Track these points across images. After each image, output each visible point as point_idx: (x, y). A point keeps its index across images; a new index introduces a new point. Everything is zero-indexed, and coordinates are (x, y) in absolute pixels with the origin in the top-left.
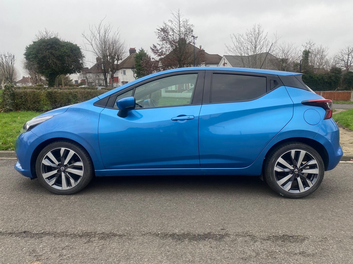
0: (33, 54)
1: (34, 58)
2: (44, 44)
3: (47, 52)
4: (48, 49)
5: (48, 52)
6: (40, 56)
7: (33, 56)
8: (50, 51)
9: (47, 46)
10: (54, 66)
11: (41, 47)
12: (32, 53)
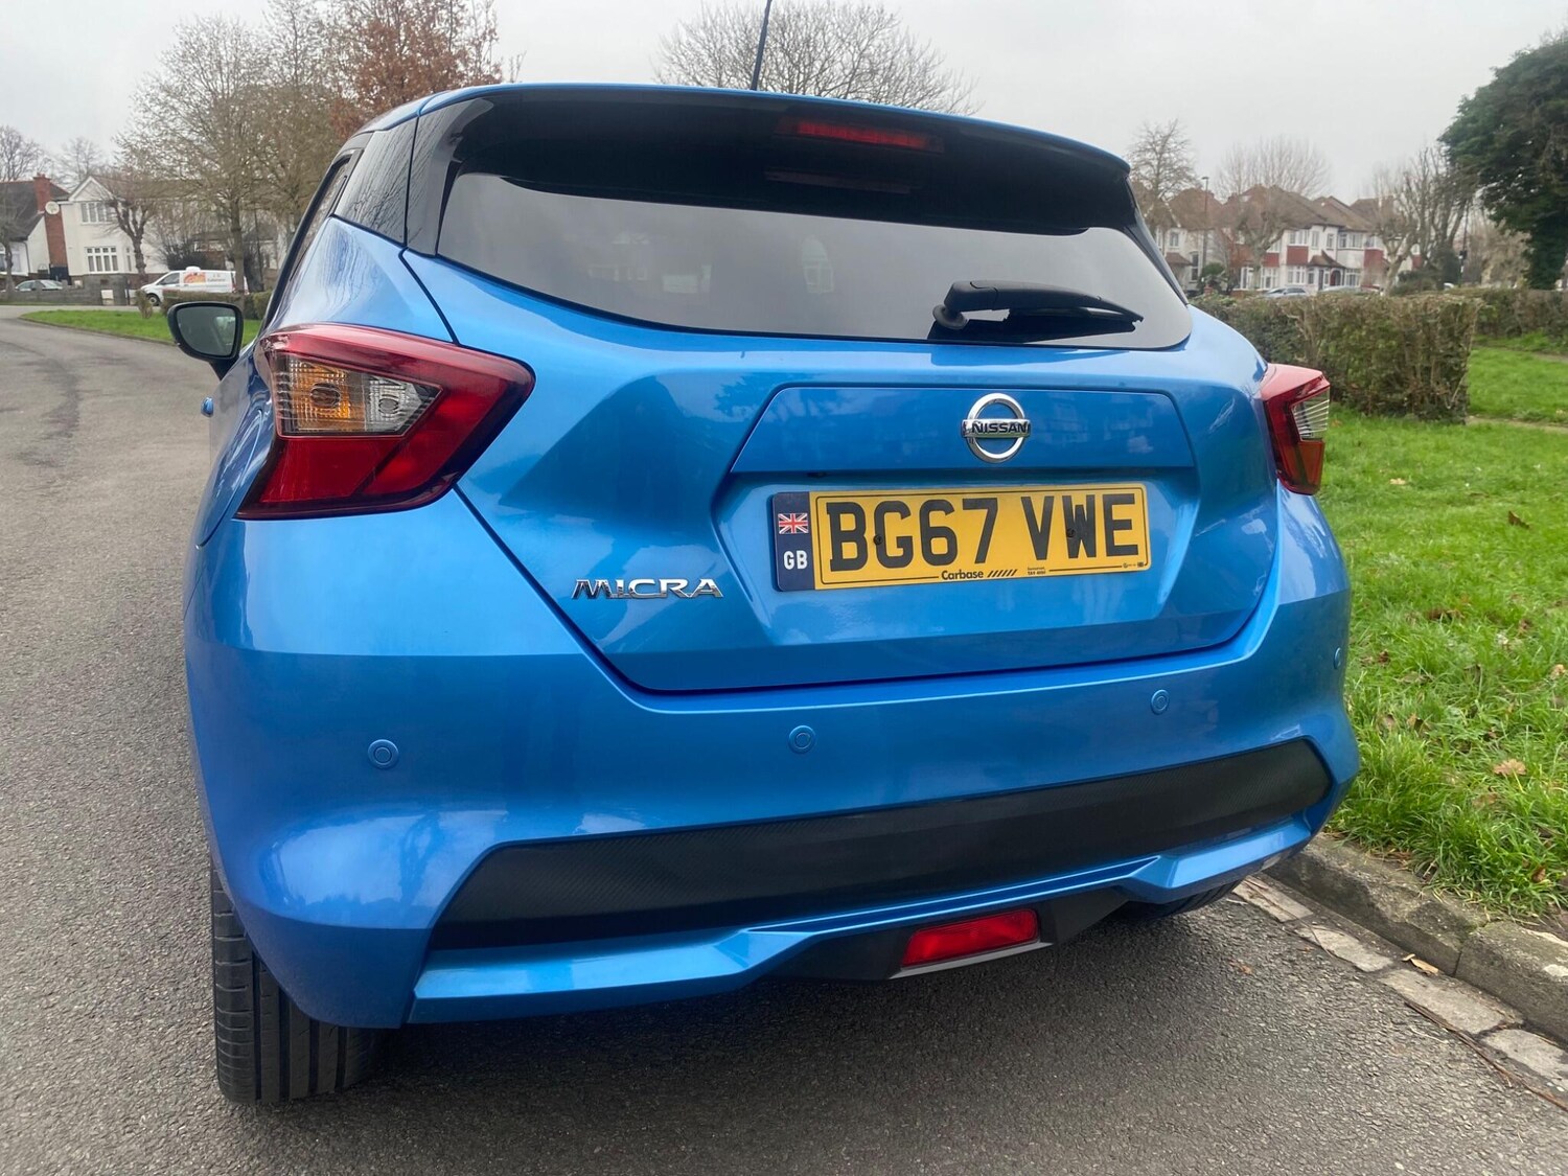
0: (1476, 133)
1: (1476, 153)
2: (1532, 74)
3: (1537, 111)
4: (1547, 97)
5: (1542, 110)
6: (1504, 134)
7: (1473, 139)
8: (1552, 104)
9: (1545, 79)
10: (1555, 181)
11: (1514, 90)
12: (1470, 125)
